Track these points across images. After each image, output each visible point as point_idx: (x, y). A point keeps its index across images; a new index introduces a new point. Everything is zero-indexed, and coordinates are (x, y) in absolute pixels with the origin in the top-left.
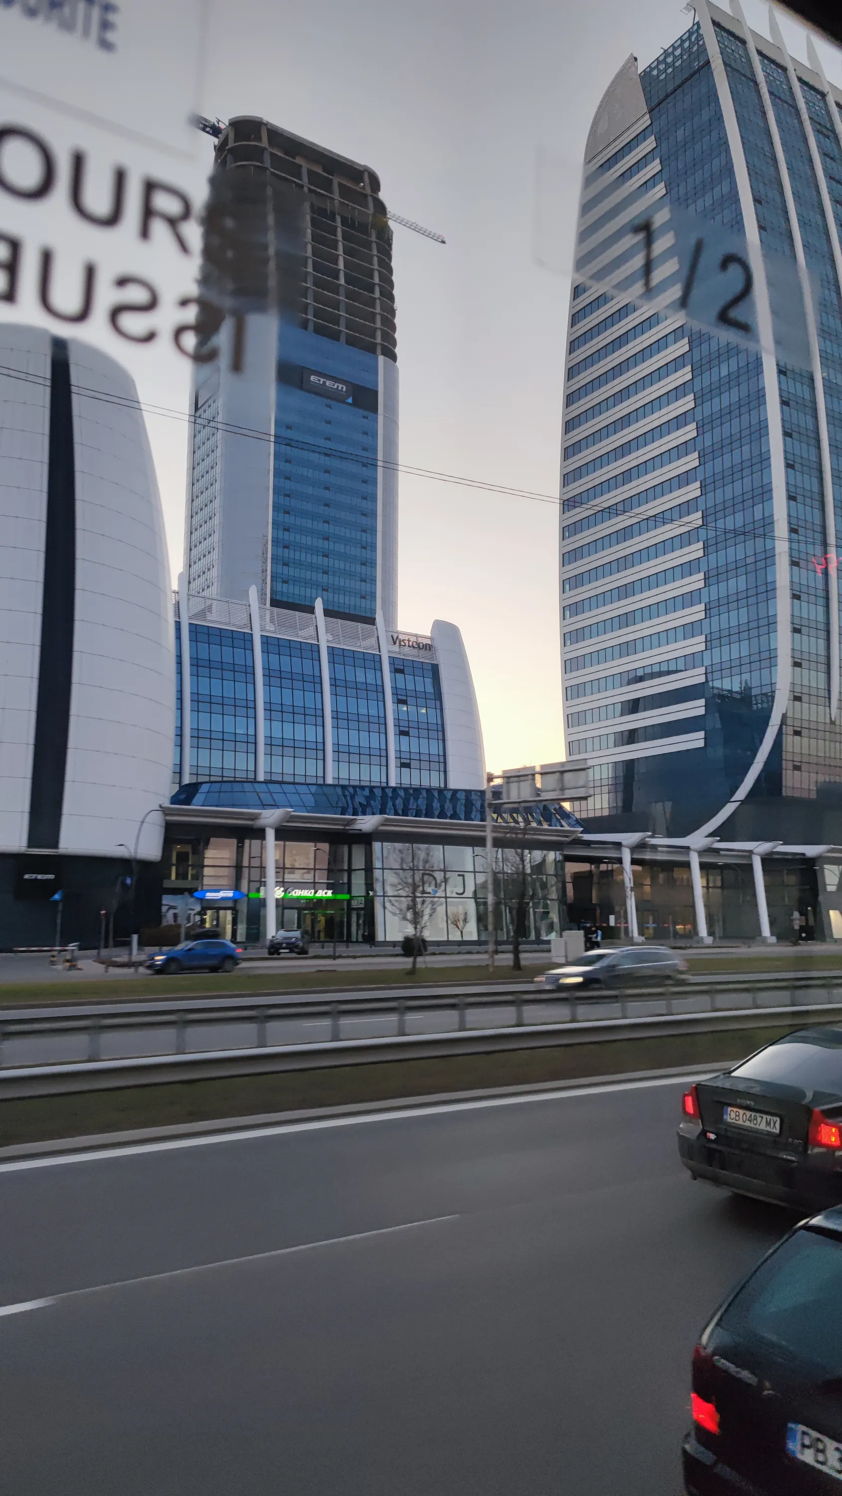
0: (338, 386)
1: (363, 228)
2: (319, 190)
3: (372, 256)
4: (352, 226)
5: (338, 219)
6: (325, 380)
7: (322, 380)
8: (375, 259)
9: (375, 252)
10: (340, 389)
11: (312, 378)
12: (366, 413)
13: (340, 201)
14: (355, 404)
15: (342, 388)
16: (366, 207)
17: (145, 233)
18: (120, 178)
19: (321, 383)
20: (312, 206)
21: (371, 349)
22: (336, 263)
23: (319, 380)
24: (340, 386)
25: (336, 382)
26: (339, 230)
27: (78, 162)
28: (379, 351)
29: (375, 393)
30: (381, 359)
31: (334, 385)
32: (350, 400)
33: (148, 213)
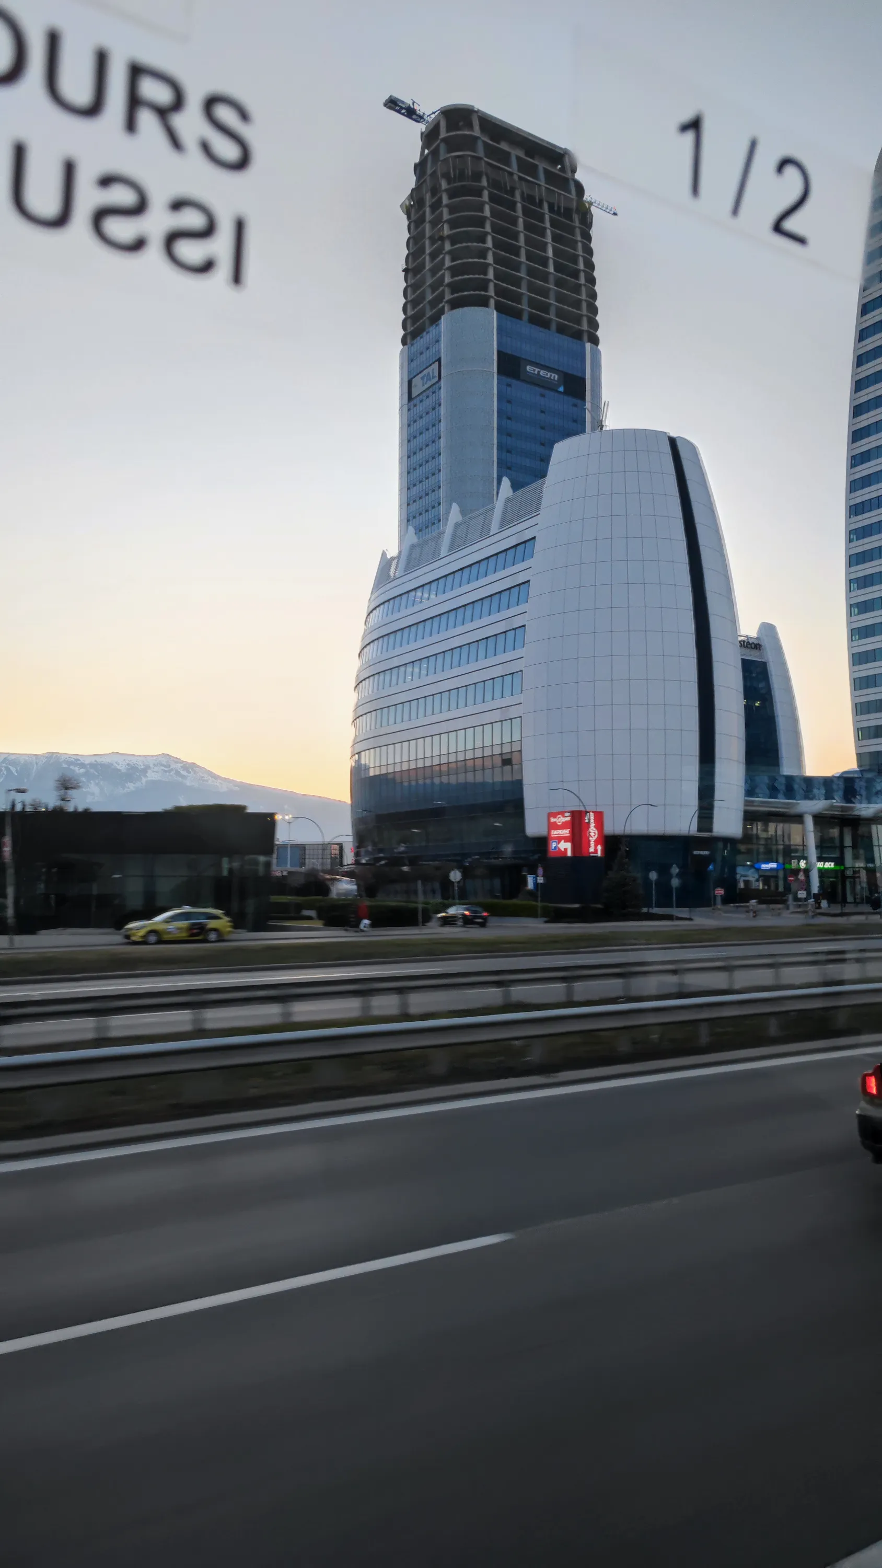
0: (551, 376)
1: (568, 213)
2: (529, 178)
3: (576, 242)
4: (558, 213)
5: (546, 206)
6: (539, 370)
7: (537, 370)
8: (580, 245)
9: (579, 238)
10: (552, 378)
11: (529, 368)
12: (575, 401)
13: (546, 188)
14: (566, 393)
15: (555, 376)
16: (569, 192)
17: (131, 125)
18: (102, 60)
19: (536, 372)
20: (522, 194)
21: (578, 335)
22: (545, 250)
23: (534, 370)
24: (553, 375)
25: (549, 372)
26: (547, 217)
27: (53, 41)
28: (585, 337)
29: (583, 380)
30: (588, 346)
31: (547, 375)
32: (561, 389)
33: (134, 102)
